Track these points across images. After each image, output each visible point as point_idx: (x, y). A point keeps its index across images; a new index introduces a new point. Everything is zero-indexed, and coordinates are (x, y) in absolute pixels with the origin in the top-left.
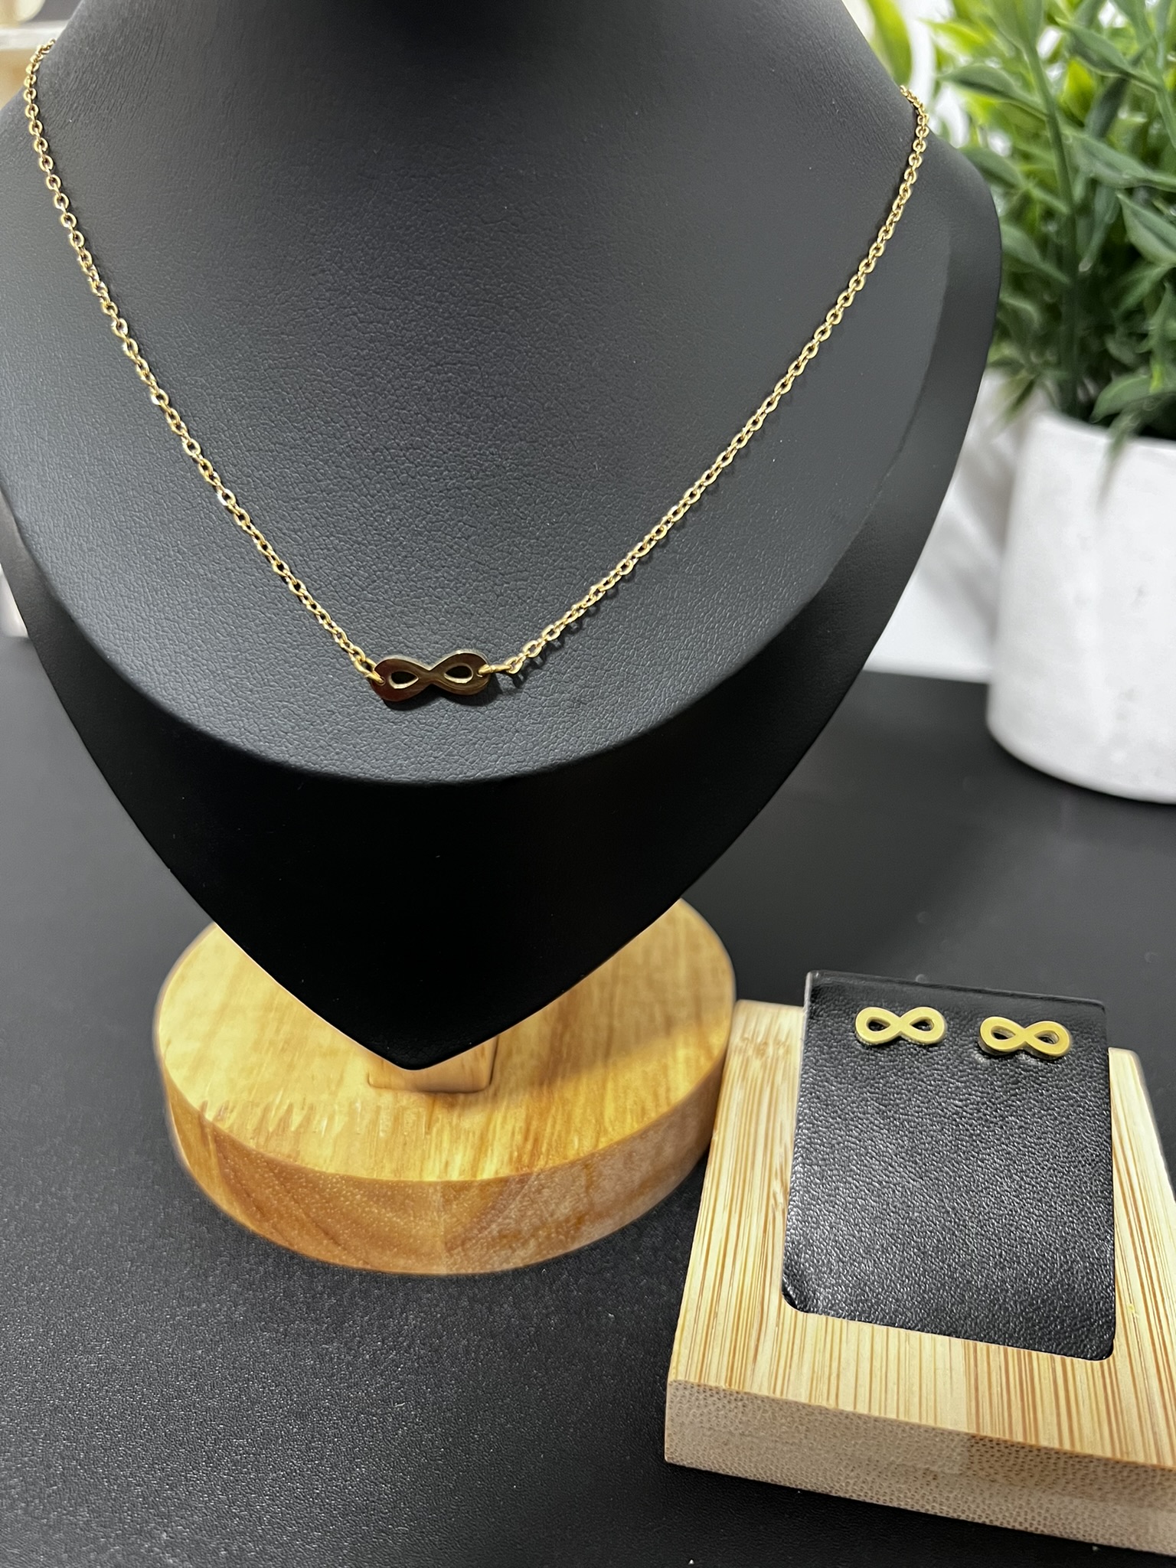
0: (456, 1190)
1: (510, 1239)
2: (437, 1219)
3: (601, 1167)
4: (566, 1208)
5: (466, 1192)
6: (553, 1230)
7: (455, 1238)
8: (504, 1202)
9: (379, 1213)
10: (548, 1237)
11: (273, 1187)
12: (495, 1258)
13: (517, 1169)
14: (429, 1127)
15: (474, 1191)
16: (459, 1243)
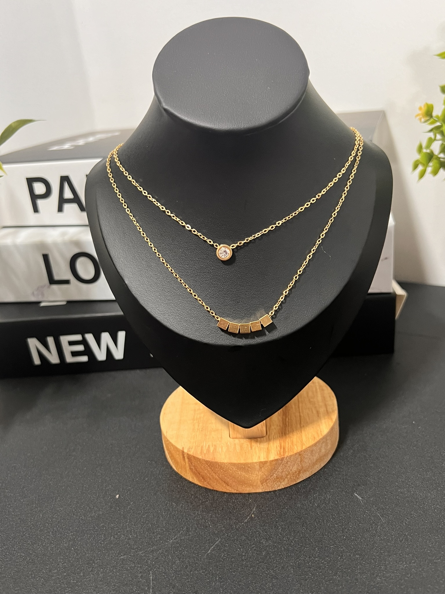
0: (262, 464)
1: (279, 479)
2: (258, 474)
3: (304, 455)
4: (295, 468)
5: (266, 464)
6: (292, 476)
7: (263, 480)
8: (277, 467)
9: (241, 474)
10: (290, 478)
11: (208, 470)
12: (276, 486)
13: (280, 457)
14: (251, 448)
15: (268, 464)
16: (265, 481)
